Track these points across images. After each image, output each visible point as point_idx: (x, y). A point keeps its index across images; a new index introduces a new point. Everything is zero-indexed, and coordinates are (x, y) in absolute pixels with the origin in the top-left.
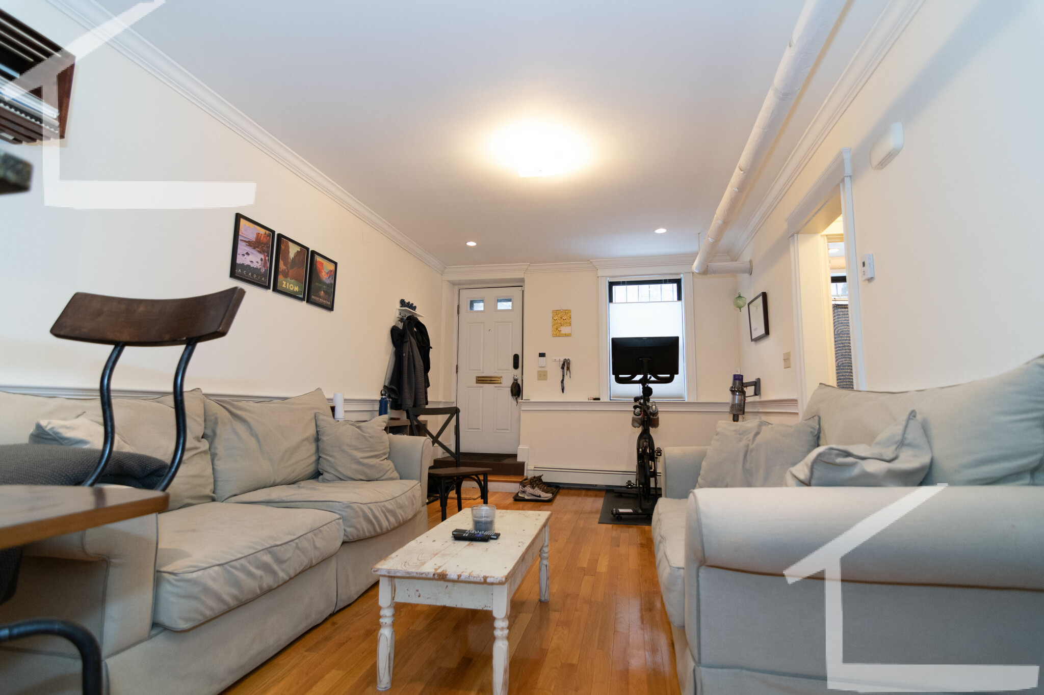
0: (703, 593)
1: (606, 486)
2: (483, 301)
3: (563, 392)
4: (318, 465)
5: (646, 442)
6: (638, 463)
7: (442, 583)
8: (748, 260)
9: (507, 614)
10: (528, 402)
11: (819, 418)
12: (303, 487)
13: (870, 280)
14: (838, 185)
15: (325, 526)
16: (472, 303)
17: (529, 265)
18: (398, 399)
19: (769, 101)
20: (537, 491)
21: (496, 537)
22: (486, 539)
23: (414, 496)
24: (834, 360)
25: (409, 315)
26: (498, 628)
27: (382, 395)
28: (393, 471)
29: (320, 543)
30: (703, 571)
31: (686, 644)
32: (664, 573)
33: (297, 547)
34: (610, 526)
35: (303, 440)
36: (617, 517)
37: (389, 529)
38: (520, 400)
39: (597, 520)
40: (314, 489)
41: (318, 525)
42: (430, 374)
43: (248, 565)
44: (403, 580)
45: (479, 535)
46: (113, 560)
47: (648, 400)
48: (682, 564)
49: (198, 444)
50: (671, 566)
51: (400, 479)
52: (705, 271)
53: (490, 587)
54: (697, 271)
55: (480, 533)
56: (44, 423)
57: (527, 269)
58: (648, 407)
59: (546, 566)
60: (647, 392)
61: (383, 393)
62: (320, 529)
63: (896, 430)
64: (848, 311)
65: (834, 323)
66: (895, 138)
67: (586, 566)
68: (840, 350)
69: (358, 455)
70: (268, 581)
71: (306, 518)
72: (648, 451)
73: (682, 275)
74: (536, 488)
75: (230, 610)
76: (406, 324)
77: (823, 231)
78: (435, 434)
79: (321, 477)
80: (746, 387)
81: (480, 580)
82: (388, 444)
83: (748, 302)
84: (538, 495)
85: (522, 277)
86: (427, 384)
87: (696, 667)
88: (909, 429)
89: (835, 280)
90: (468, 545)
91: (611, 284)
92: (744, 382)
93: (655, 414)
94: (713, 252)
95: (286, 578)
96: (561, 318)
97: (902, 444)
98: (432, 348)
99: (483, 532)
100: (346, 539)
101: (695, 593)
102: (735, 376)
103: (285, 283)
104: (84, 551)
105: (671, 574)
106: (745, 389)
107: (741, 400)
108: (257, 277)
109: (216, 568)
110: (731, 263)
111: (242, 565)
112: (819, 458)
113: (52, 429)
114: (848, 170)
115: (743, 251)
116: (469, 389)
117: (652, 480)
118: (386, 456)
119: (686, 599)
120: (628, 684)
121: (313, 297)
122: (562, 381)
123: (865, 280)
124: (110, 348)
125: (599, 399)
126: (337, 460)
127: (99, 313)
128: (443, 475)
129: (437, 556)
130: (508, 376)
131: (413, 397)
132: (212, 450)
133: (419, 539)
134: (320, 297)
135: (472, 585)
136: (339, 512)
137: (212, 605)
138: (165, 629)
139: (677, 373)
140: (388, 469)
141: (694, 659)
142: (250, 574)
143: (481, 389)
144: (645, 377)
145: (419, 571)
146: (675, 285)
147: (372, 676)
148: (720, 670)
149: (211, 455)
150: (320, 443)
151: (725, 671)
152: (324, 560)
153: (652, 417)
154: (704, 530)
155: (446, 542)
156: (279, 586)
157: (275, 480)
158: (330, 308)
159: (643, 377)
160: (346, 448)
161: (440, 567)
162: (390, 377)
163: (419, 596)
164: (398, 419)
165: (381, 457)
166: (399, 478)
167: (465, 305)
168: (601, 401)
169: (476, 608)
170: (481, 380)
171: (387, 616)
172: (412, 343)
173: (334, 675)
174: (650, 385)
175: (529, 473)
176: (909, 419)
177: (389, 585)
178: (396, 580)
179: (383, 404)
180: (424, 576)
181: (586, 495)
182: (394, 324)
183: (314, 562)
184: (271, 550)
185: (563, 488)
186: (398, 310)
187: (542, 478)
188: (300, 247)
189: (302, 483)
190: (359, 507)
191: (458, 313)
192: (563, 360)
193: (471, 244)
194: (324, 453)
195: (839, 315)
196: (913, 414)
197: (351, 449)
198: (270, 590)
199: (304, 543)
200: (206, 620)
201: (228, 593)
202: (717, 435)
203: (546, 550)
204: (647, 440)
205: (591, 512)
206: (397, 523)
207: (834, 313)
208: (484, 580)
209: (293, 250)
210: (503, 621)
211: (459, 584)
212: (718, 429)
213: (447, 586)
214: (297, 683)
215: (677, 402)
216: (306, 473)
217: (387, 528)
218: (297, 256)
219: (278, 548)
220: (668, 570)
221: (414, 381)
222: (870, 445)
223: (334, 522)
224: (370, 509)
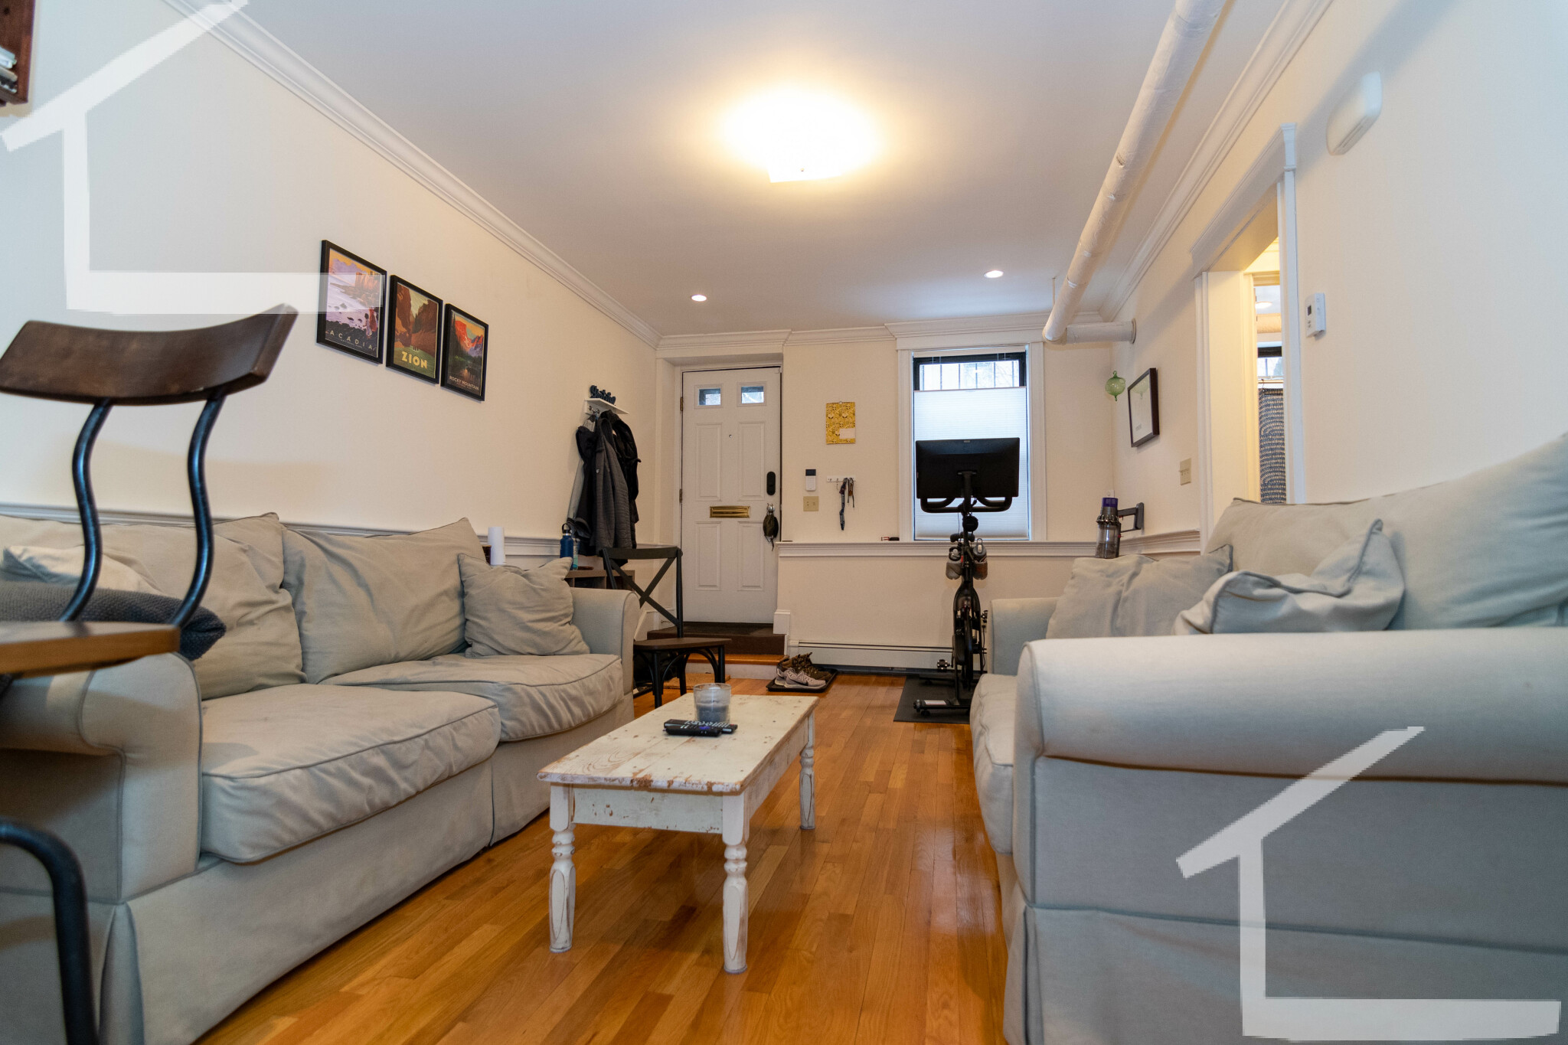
0: (1040, 798)
1: (908, 669)
2: (719, 390)
3: (843, 529)
4: (464, 633)
5: (967, 600)
6: (955, 632)
7: (644, 793)
8: (1130, 320)
9: (743, 839)
10: (791, 545)
11: (1232, 548)
12: (441, 664)
13: (1319, 334)
14: (1274, 186)
15: (470, 717)
16: (702, 394)
17: (790, 333)
18: (588, 540)
19: (1168, 38)
20: (803, 677)
21: (730, 730)
22: (714, 733)
23: (611, 678)
24: (1258, 474)
25: (602, 410)
26: (731, 860)
27: (564, 532)
28: (580, 642)
29: (462, 741)
30: (1042, 765)
31: (1014, 876)
32: (984, 774)
33: (427, 746)
34: (912, 725)
35: (441, 594)
36: (923, 713)
37: (573, 725)
38: (777, 542)
39: (892, 717)
40: (457, 665)
41: (459, 715)
42: (639, 501)
43: (348, 769)
44: (587, 790)
45: (705, 727)
46: (129, 755)
47: (972, 538)
48: (1010, 760)
49: (274, 597)
50: (993, 763)
51: (591, 653)
52: (1063, 338)
53: (718, 798)
54: (1050, 338)
55: (707, 725)
56: (16, 551)
57: (786, 340)
58: (971, 550)
59: (810, 777)
60: (970, 524)
61: (565, 528)
62: (463, 720)
63: (1350, 551)
64: (1282, 399)
65: (1260, 418)
66: (1369, 98)
67: (872, 780)
68: (1267, 460)
69: (525, 616)
70: (382, 794)
71: (440, 705)
72: (971, 615)
73: (1027, 347)
74: (802, 672)
75: (323, 835)
76: (600, 424)
77: (1246, 268)
78: (644, 589)
79: (468, 650)
80: (1122, 516)
81: (702, 787)
82: (571, 600)
83: (1128, 385)
84: (805, 682)
85: (781, 351)
86: (634, 517)
87: (1028, 908)
88: (1370, 549)
89: (1264, 352)
90: (688, 741)
91: (918, 362)
92: (1119, 508)
93: (982, 557)
94: (1073, 309)
95: (412, 791)
96: (840, 415)
97: (1358, 571)
98: (640, 461)
99: (711, 723)
100: (505, 737)
101: (1028, 797)
102: (1105, 500)
103: (405, 354)
104: (83, 741)
105: (993, 775)
106: (1120, 520)
107: (1114, 537)
108: (361, 344)
109: (298, 772)
110: (1103, 324)
111: (339, 769)
112: (1228, 589)
113: (30, 559)
114: (1291, 161)
115: (1122, 306)
116: (701, 525)
117: (976, 657)
118: (569, 619)
119: (1015, 811)
120: (928, 941)
121: (451, 378)
122: (842, 513)
123: (1310, 336)
124: (88, 408)
125: (898, 539)
126: (492, 624)
127: (67, 353)
128: (656, 648)
129: (639, 756)
130: (759, 505)
131: (613, 537)
132: (299, 607)
133: (613, 734)
134: (462, 378)
135: (691, 797)
136: (493, 697)
137: (292, 828)
138: (222, 860)
139: (1016, 495)
140: (571, 638)
141: (1025, 896)
142: (351, 782)
143: (718, 526)
144: (967, 501)
145: (609, 776)
146: (1016, 363)
147: (543, 933)
148: (1064, 912)
149: (296, 615)
150: (466, 600)
151: (1071, 913)
152: (472, 767)
153: (976, 562)
154: (1044, 700)
155: (654, 737)
156: (400, 803)
157: (398, 653)
158: (480, 396)
159: (964, 501)
160: (507, 607)
161: (641, 771)
162: (577, 505)
163: (611, 814)
164: (590, 569)
165: (561, 620)
166: (589, 651)
167: (692, 397)
168: (901, 541)
169: (697, 831)
170: (718, 512)
171: (563, 843)
172: (610, 453)
173: (486, 933)
174: (974, 514)
175: (791, 651)
176: (1371, 533)
177: (565, 798)
178: (576, 791)
179: (566, 544)
180: (617, 783)
181: (878, 683)
182: (581, 424)
183: (455, 770)
184: (384, 748)
185: (843, 673)
186: (586, 403)
187: (811, 657)
188: (427, 299)
189: (440, 659)
190: (523, 689)
191: (682, 409)
192: (842, 480)
193: (699, 298)
194: (472, 615)
195: (1269, 405)
196: (1377, 526)
197: (513, 608)
198: (385, 809)
199: (439, 741)
200: (284, 848)
201: (318, 809)
202: (1073, 578)
203: (810, 752)
204: (969, 598)
205: (883, 707)
206: (584, 716)
207: (1260, 403)
208: (708, 787)
209: (417, 303)
210: (738, 849)
211: (671, 795)
212: (1075, 570)
213: (653, 799)
214: (431, 943)
215: (1016, 543)
216: (448, 643)
217: (569, 723)
218: (422, 312)
219: (398, 745)
220: (990, 769)
221: (613, 512)
222: (1309, 575)
223: (484, 711)
224: (542, 693)
